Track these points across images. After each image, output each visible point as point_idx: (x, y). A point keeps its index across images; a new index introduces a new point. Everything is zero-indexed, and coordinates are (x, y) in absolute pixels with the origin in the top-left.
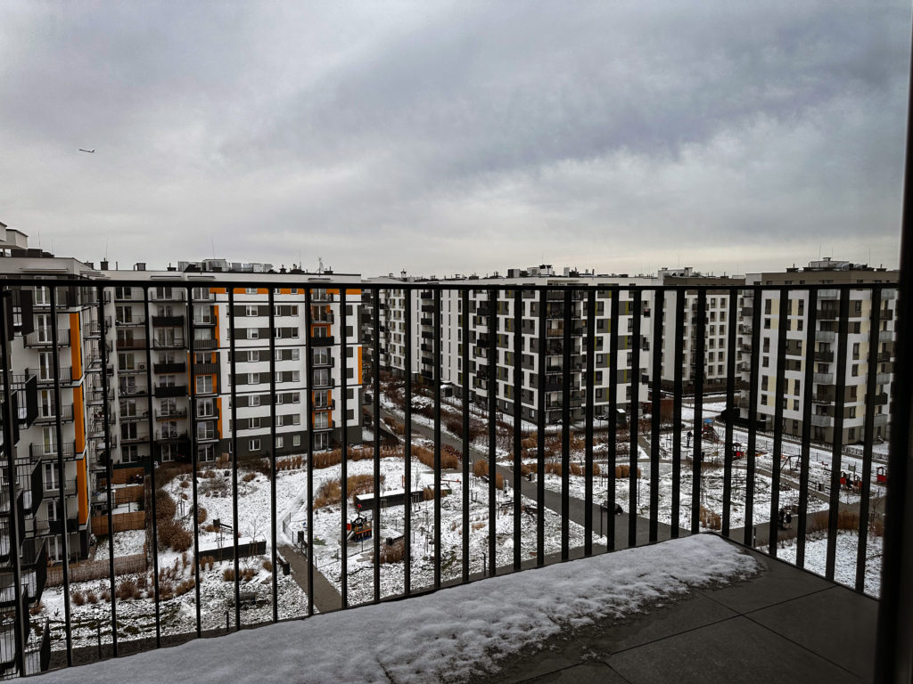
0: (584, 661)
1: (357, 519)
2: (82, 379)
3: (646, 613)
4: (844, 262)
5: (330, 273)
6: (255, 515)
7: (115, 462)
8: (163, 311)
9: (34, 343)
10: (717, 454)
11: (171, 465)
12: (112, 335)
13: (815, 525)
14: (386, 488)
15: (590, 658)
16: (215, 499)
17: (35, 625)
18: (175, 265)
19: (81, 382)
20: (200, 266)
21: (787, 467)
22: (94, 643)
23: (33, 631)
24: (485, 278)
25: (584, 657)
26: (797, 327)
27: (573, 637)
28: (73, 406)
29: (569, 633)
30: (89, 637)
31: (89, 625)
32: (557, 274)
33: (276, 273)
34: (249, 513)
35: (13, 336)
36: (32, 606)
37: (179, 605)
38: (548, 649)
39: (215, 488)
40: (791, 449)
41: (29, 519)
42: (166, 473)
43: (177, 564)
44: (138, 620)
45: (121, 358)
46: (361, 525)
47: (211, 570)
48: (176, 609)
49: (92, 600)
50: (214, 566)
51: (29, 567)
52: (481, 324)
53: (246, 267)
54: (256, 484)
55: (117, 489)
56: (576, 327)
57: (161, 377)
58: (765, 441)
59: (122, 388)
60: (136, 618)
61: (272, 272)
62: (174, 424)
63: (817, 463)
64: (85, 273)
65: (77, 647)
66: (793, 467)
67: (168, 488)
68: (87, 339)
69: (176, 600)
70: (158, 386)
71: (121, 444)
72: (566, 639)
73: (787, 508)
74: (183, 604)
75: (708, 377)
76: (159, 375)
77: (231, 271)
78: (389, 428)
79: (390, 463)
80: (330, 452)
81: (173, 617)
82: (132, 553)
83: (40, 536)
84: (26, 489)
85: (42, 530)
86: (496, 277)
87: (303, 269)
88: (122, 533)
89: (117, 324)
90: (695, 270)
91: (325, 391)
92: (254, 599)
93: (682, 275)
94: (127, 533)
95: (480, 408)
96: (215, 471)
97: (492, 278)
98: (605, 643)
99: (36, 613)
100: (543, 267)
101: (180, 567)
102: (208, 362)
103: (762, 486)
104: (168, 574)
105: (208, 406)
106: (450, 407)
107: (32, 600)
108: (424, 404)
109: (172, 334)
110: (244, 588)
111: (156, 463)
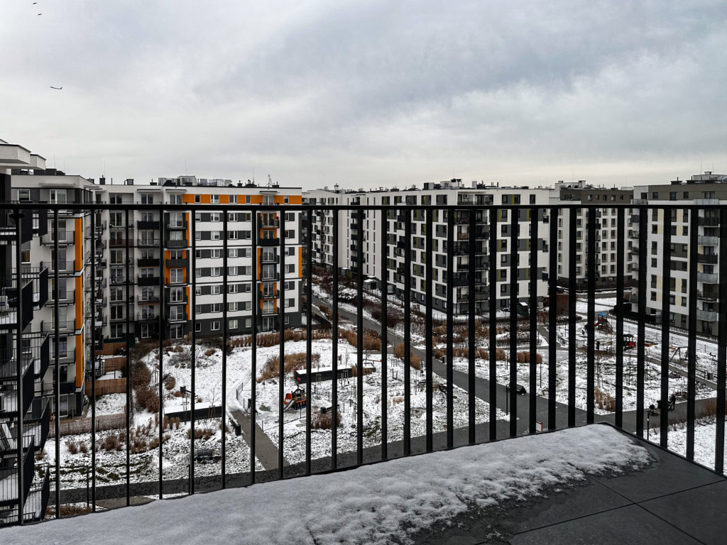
0: (489, 540)
1: (297, 390)
2: (83, 270)
3: (545, 497)
4: (724, 176)
5: (277, 187)
6: (214, 384)
7: (105, 337)
8: (146, 217)
9: (48, 241)
10: (611, 343)
11: (149, 341)
12: (106, 236)
13: (705, 411)
14: (321, 365)
15: (494, 537)
16: (182, 369)
17: (39, 468)
18: (156, 181)
19: (81, 273)
20: (176, 181)
21: (677, 357)
22: (83, 486)
23: (37, 473)
24: (405, 190)
25: (489, 536)
26: (682, 232)
27: (478, 516)
28: (74, 292)
29: (475, 512)
30: (80, 481)
31: (80, 470)
32: (466, 187)
33: (235, 187)
34: (209, 383)
35: (32, 237)
36: (37, 453)
37: (151, 457)
38: (456, 526)
39: (183, 361)
40: (679, 341)
41: (37, 382)
42: (144, 347)
43: (151, 423)
44: (118, 468)
45: (113, 254)
46: (299, 395)
47: (177, 429)
48: (148, 461)
49: (84, 450)
50: (180, 426)
51: (36, 421)
52: (400, 228)
53: (211, 182)
54: (215, 358)
55: (106, 360)
56: (483, 232)
57: (143, 270)
58: (653, 333)
59: (112, 277)
60: (117, 466)
61: (231, 186)
62: (152, 307)
63: (705, 354)
64: (87, 187)
65: (70, 488)
66: (683, 356)
67: (145, 360)
68: (87, 239)
69: (149, 453)
70: (140, 277)
71: (110, 323)
72: (472, 517)
73: (677, 394)
74: (154, 456)
75: (602, 276)
76: (141, 268)
77: (199, 185)
78: (323, 314)
79: (323, 344)
80: (275, 334)
81: (146, 467)
82: (116, 413)
83: (46, 396)
84: (36, 358)
85: (47, 391)
86: (414, 189)
87: (255, 184)
88: (108, 395)
89: (110, 227)
90: (588, 183)
91: (271, 283)
92: (211, 454)
93: (576, 187)
94: (113, 396)
95: (400, 299)
96: (183, 346)
97: (410, 190)
98: (507, 523)
99: (40, 459)
100: (454, 181)
101: (153, 425)
102: (180, 258)
103: (654, 373)
104: (144, 431)
105: (179, 293)
106: (374, 298)
107: (37, 448)
108: (353, 295)
109: (153, 235)
110: (204, 445)
111: (137, 339)
